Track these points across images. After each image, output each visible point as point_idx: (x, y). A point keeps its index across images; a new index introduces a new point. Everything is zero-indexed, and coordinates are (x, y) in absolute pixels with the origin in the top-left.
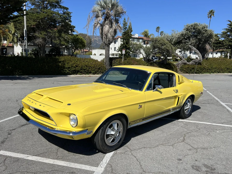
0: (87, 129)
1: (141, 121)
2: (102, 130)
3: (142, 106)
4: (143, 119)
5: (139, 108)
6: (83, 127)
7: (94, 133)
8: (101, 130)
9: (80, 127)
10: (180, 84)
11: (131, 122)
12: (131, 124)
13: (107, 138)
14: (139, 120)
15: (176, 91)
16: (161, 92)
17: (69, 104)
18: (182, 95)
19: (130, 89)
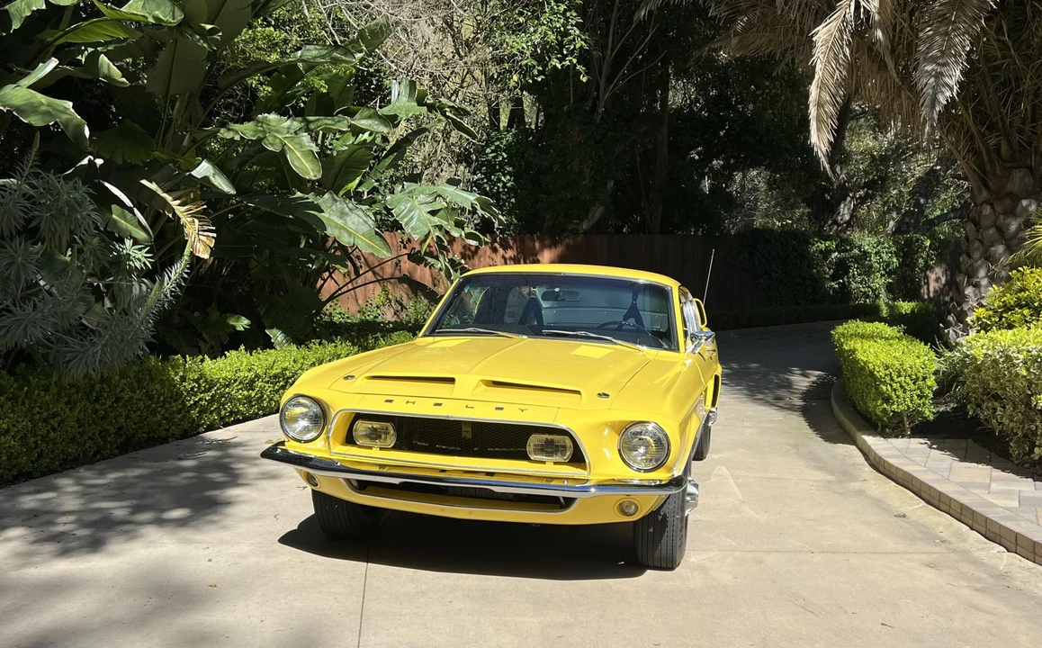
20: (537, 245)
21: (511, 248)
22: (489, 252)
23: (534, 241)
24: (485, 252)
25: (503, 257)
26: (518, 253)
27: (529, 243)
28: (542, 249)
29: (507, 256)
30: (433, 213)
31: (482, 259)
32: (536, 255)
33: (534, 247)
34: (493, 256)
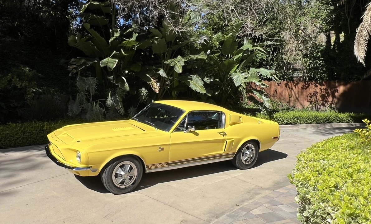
0: (91, 167)
1: (164, 166)
2: (110, 169)
3: (164, 149)
4: (169, 164)
5: (160, 151)
6: (86, 164)
7: (100, 171)
8: (108, 169)
9: (83, 164)
10: (232, 124)
11: (150, 166)
12: (149, 168)
13: (116, 177)
14: (161, 164)
15: (222, 134)
16: (197, 134)
17: (79, 141)
18: (233, 139)
19: (156, 129)
20: (337, 84)
21: (324, 85)
22: (313, 86)
23: (335, 83)
24: (312, 87)
25: (320, 88)
26: (327, 87)
27: (333, 83)
28: (339, 85)
29: (322, 88)
30: (245, 78)
31: (310, 89)
32: (337, 87)
33: (335, 85)
34: (316, 88)
